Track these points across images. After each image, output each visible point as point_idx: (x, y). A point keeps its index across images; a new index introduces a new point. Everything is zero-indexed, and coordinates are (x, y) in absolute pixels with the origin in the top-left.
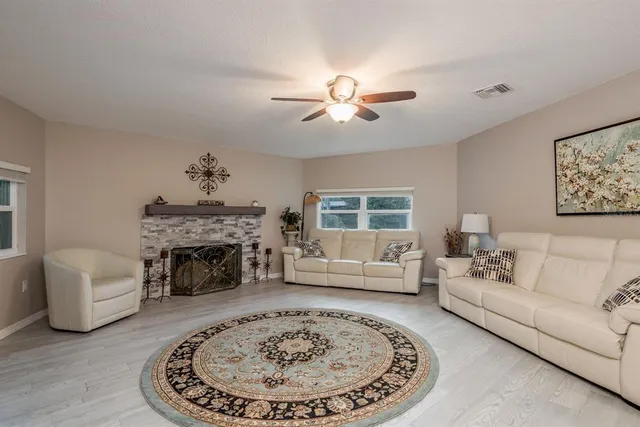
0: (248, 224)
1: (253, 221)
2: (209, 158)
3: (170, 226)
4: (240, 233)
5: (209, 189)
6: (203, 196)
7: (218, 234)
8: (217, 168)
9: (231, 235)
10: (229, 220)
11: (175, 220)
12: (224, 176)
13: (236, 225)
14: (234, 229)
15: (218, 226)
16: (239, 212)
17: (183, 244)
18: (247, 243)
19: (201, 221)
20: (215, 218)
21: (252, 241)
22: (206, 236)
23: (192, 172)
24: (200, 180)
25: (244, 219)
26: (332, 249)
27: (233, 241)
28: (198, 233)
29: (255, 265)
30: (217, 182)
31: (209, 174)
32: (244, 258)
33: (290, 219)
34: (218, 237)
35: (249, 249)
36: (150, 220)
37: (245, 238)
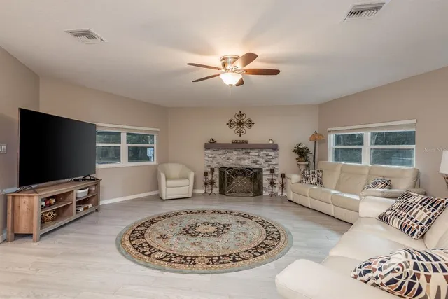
0: (267, 155)
1: (272, 154)
2: (241, 114)
3: (218, 155)
4: (261, 161)
5: (240, 132)
6: (237, 137)
7: (247, 161)
8: (245, 119)
9: (255, 162)
10: (253, 153)
11: (221, 152)
12: (251, 124)
13: (258, 156)
14: (257, 159)
15: (246, 156)
16: (260, 147)
17: (225, 165)
18: (267, 168)
19: (235, 153)
20: (244, 151)
21: (271, 167)
22: (239, 162)
23: (230, 124)
24: (235, 128)
25: (264, 152)
26: (331, 179)
27: (257, 166)
28: (233, 160)
29: (272, 184)
30: (246, 128)
31: (240, 124)
32: (265, 178)
33: (302, 153)
34: (246, 163)
35: (269, 173)
36: (209, 151)
37: (265, 165)
